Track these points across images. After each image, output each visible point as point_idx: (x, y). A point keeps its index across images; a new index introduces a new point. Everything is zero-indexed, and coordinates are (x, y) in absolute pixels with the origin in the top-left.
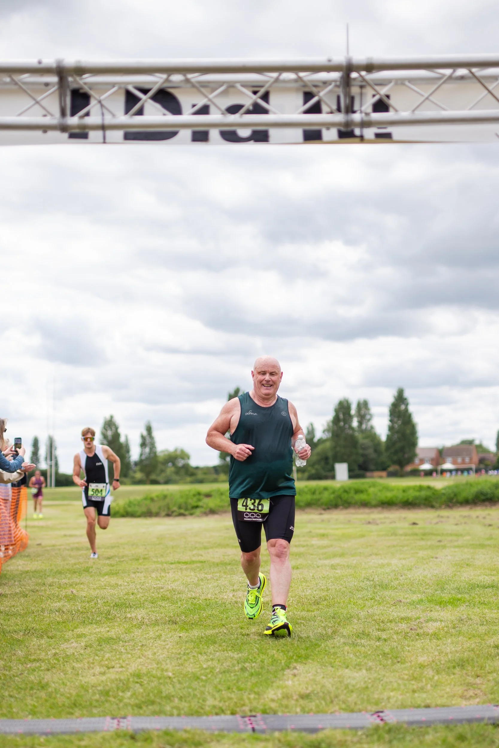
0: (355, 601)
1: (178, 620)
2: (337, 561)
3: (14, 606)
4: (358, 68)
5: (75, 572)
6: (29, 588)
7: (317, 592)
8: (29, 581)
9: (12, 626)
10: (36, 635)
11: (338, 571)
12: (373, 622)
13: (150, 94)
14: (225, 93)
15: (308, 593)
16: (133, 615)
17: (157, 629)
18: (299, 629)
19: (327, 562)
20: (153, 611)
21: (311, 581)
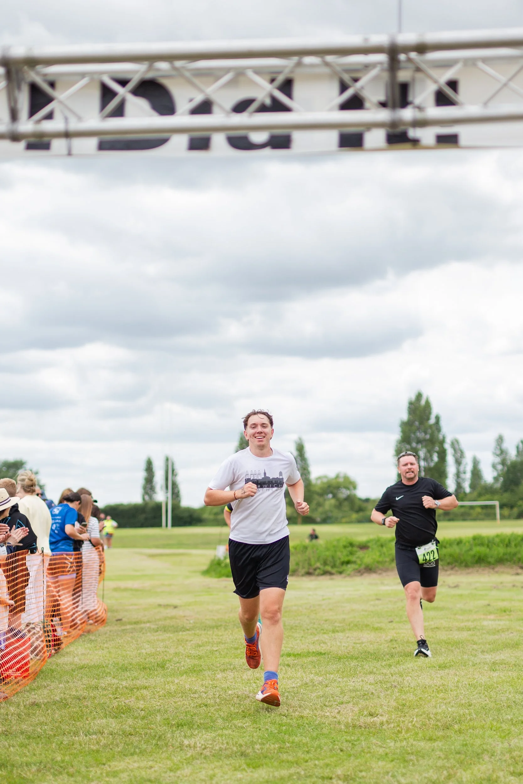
0: (499, 725)
1: (249, 751)
2: (504, 655)
3: (41, 724)
4: (407, 49)
5: (145, 668)
6: (74, 693)
7: (453, 709)
8: (79, 682)
9: (26, 756)
10: (52, 770)
11: (495, 674)
12: (510, 762)
13: (130, 86)
14: (233, 83)
15: (440, 711)
16: (192, 741)
17: (213, 767)
18: (404, 771)
19: (488, 657)
20: (222, 735)
21: (451, 691)
